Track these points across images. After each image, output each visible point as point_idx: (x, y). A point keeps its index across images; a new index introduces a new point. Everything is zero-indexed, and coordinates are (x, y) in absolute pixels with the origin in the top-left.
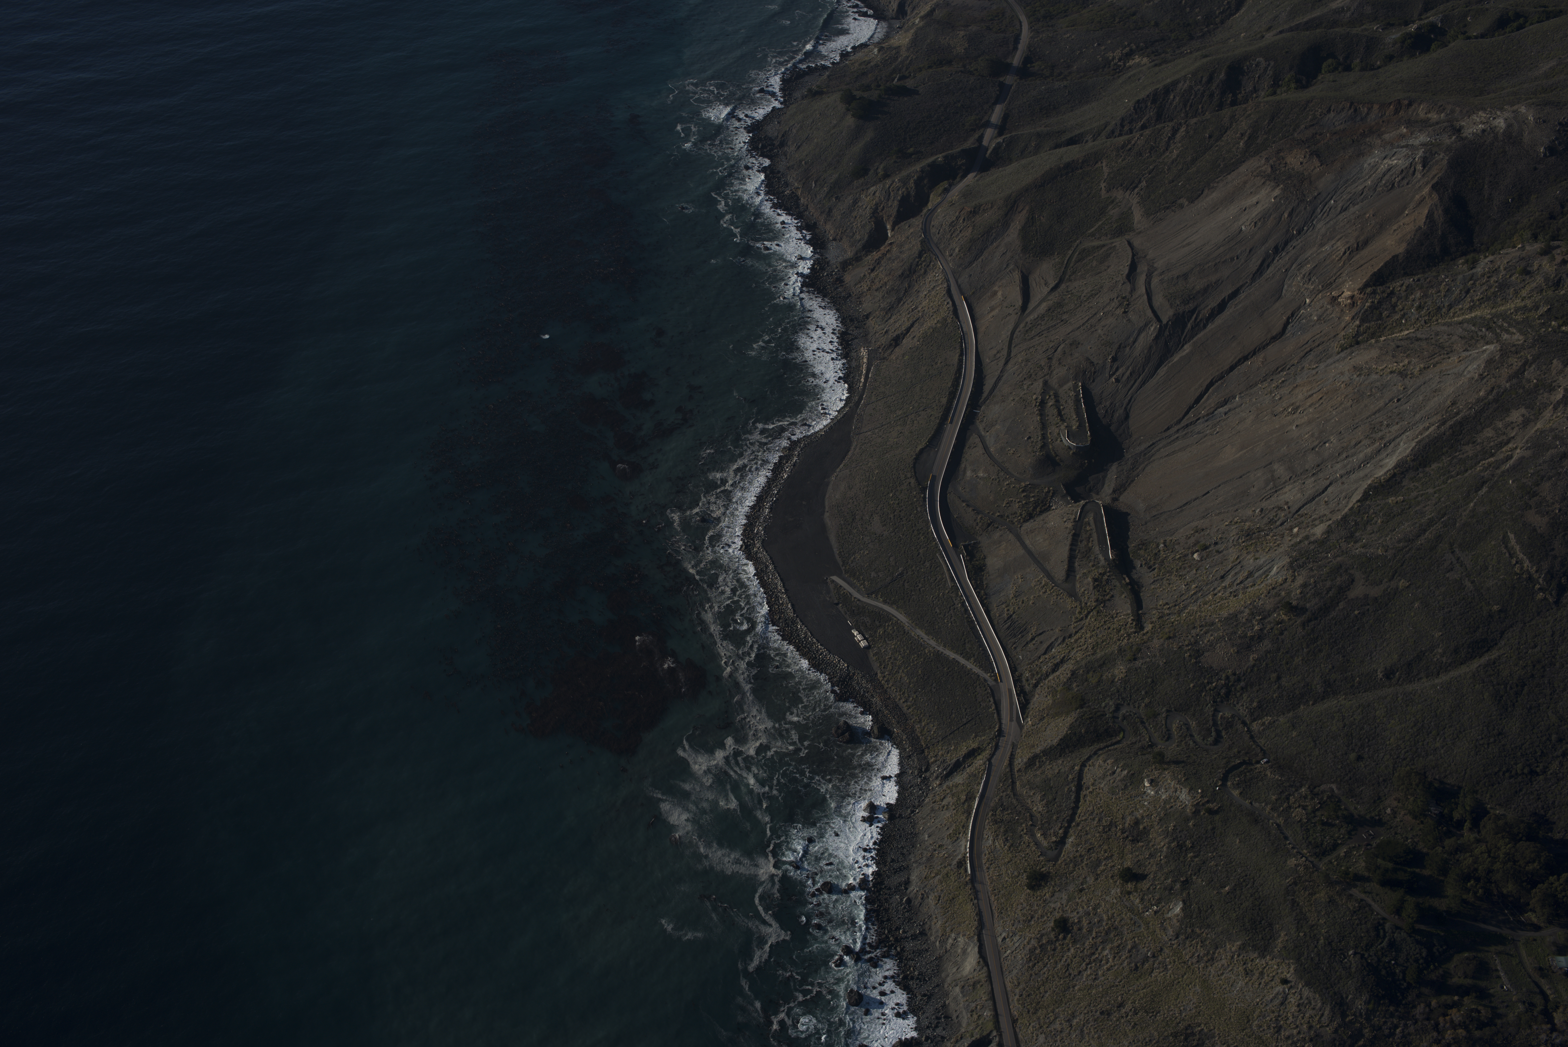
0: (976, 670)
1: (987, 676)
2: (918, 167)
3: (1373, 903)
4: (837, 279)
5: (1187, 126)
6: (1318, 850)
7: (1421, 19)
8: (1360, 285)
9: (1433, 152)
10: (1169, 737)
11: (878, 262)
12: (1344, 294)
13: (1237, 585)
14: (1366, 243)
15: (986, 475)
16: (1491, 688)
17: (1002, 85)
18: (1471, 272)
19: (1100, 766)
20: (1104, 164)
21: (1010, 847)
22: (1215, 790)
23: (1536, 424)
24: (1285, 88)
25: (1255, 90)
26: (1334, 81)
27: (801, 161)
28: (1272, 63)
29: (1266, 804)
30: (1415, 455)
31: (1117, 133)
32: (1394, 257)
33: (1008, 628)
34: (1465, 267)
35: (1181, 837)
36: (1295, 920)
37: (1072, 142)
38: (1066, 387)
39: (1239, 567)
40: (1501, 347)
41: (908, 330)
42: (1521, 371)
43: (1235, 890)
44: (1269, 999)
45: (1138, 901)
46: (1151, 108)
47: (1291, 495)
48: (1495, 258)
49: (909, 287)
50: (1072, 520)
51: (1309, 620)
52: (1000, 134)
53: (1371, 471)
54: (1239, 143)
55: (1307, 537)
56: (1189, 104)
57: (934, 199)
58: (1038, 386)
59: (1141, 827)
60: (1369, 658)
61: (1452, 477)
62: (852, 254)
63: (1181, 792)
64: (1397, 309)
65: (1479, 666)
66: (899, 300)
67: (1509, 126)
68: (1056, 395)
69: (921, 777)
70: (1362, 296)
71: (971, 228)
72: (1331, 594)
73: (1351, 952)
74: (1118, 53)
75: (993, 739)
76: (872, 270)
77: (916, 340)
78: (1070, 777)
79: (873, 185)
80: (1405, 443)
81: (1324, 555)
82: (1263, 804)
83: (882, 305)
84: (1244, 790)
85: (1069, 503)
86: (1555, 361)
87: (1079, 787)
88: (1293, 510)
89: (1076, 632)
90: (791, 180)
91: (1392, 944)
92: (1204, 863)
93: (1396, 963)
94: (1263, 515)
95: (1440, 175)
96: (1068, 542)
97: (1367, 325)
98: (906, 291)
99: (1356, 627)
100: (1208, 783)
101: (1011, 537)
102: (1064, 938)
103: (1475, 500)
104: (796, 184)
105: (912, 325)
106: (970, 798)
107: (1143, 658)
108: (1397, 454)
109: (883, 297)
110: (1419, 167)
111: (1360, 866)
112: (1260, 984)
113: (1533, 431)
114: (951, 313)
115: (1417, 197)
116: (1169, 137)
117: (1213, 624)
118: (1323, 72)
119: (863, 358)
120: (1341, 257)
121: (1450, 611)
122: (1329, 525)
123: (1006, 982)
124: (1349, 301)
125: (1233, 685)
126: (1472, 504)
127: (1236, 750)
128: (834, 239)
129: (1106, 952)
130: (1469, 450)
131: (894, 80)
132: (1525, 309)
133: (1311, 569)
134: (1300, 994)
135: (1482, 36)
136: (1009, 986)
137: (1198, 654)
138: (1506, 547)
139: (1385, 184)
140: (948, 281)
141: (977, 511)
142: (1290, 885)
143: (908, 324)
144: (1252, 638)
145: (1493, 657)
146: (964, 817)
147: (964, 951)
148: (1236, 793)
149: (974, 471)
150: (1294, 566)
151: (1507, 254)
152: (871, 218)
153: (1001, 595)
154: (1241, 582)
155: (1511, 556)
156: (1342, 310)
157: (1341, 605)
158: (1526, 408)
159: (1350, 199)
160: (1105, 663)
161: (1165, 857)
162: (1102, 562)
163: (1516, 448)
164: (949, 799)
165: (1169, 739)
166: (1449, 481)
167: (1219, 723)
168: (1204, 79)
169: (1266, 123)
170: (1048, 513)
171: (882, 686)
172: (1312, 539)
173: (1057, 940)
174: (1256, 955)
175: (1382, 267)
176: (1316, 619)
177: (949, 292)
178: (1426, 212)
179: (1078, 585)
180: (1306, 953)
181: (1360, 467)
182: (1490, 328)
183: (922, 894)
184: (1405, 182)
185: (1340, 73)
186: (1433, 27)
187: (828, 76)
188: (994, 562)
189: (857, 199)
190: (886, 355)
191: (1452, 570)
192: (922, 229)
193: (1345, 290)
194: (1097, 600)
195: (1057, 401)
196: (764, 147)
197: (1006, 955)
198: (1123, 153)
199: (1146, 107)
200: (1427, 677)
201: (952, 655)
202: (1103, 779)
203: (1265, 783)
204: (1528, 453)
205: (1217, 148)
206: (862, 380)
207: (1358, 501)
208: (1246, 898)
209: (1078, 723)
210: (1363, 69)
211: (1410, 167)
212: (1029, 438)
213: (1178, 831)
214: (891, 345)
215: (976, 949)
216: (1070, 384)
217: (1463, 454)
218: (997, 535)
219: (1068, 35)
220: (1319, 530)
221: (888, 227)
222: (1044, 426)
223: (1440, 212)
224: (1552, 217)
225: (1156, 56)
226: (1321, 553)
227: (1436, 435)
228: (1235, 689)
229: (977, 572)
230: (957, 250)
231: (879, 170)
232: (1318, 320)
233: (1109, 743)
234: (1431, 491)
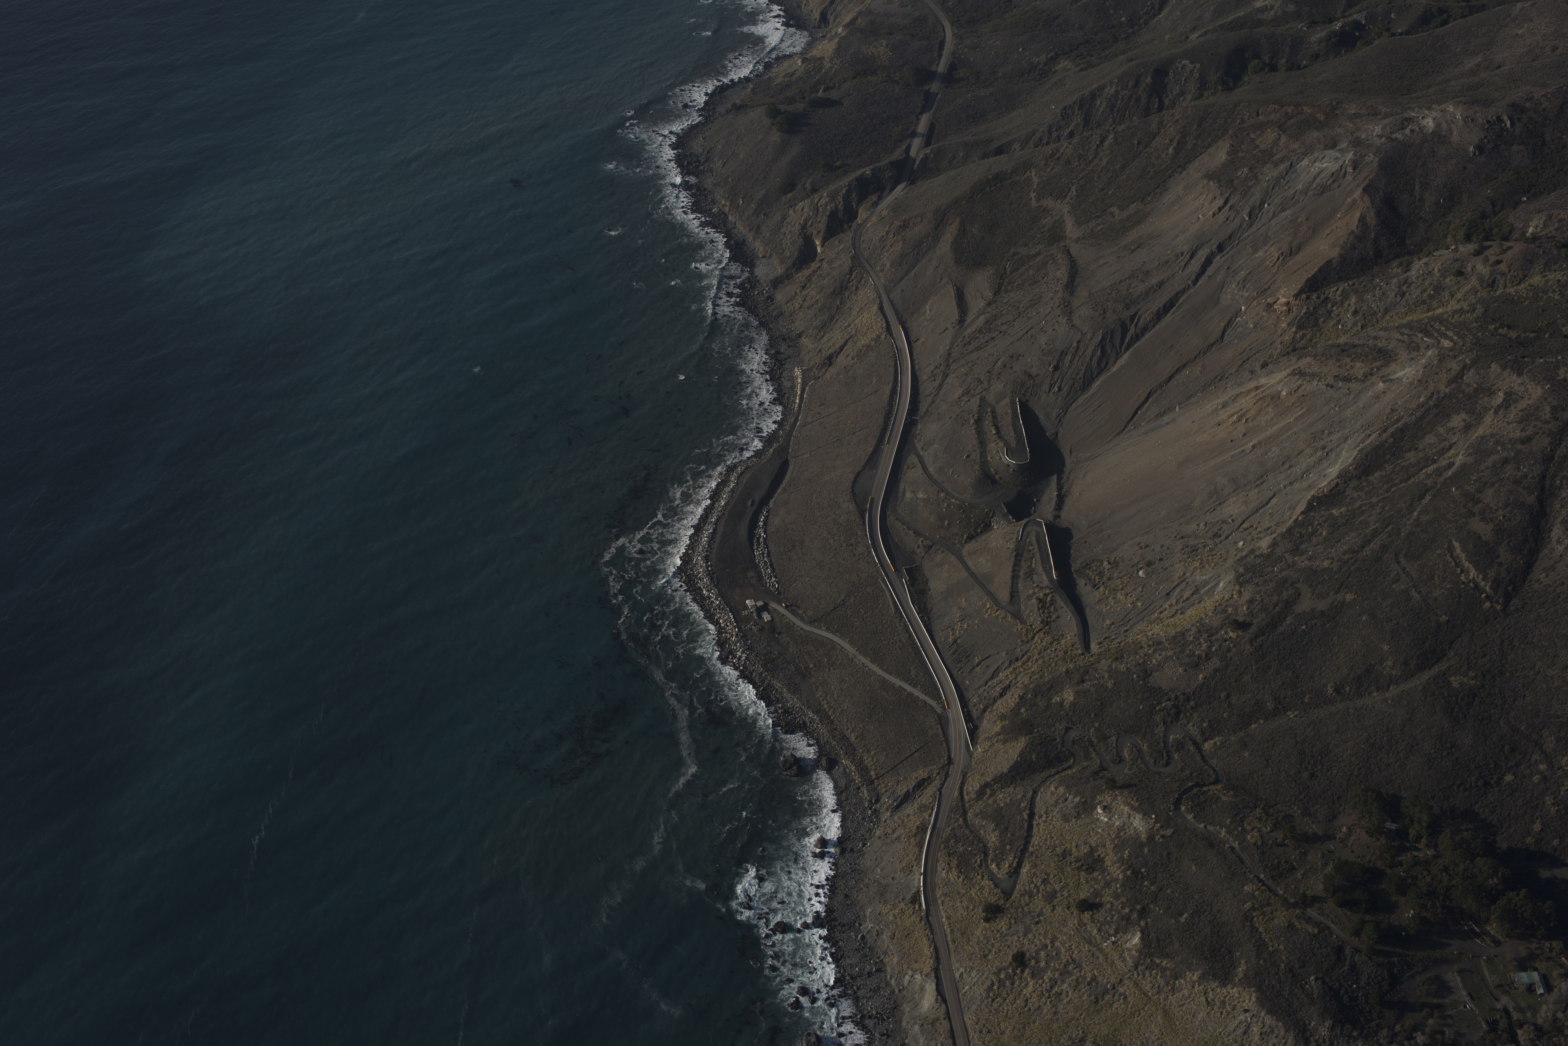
0: (923, 697)
1: (933, 703)
2: (845, 181)
3: (1332, 926)
4: (768, 298)
5: (1116, 133)
6: (1275, 873)
7: (1345, 17)
8: (1296, 291)
9: (1363, 154)
10: (1120, 760)
11: (809, 279)
12: (1279, 301)
13: (1183, 602)
14: (1299, 248)
15: (925, 496)
16: (1443, 700)
17: (927, 94)
18: (1405, 275)
19: (1052, 793)
20: (1033, 174)
21: (964, 880)
22: (1168, 815)
23: (1477, 429)
24: (1212, 91)
25: (1182, 93)
26: (1260, 83)
27: (727, 178)
28: (1198, 66)
29: (1221, 828)
30: (1357, 464)
31: (1045, 141)
32: (1327, 262)
33: (954, 653)
34: (1399, 270)
35: (1136, 864)
36: (1255, 947)
37: (999, 151)
38: (1003, 403)
39: (1184, 583)
40: (1439, 352)
41: (841, 348)
42: (1460, 375)
43: (1193, 917)
44: (1232, 1029)
45: (1095, 931)
46: (1078, 114)
47: (1234, 507)
48: (1429, 260)
49: (841, 304)
50: (1014, 540)
51: (1257, 637)
52: (928, 143)
53: (1314, 481)
54: (1168, 149)
55: (1252, 551)
56: (1116, 109)
57: (862, 214)
58: (975, 402)
59: (1096, 854)
60: (1318, 673)
61: (1395, 485)
62: (783, 271)
63: (1135, 818)
64: (1333, 315)
65: (1429, 679)
66: (832, 318)
67: (1438, 125)
68: (993, 411)
69: (871, 809)
70: (1297, 302)
71: (901, 243)
72: (1277, 609)
73: (1312, 978)
74: (1043, 58)
75: (943, 767)
76: (804, 287)
77: (850, 358)
78: (1023, 805)
79: (801, 201)
80: (1347, 452)
81: (1270, 569)
82: (1218, 828)
83: (815, 324)
84: (1198, 813)
85: (1011, 523)
86: (1493, 365)
87: (1032, 815)
88: (1237, 523)
89: (1023, 656)
90: (718, 197)
91: (1353, 967)
92: (1161, 890)
93: (1357, 987)
94: (1207, 529)
95: (1370, 177)
96: (1011, 564)
97: (1304, 332)
98: (838, 308)
99: (1304, 642)
100: (1162, 808)
101: (953, 559)
102: (1022, 972)
103: (1419, 509)
104: (723, 202)
105: (845, 344)
106: (922, 829)
107: (1090, 680)
108: (1339, 464)
109: (815, 315)
110: (1350, 170)
111: (1317, 887)
112: (1222, 1013)
113: (1474, 437)
114: (884, 330)
115: (1349, 200)
116: (1098, 145)
117: (1160, 643)
118: (1249, 73)
119: (797, 379)
120: (1275, 264)
121: (1398, 623)
122: (1274, 539)
123: (965, 1019)
124: (1284, 308)
125: (1182, 705)
126: (1416, 513)
127: (1188, 772)
128: (764, 257)
129: (1065, 986)
130: (1411, 457)
131: (818, 91)
132: (1461, 311)
133: (1257, 584)
134: (1263, 1023)
135: (1408, 33)
136: (969, 1023)
137: (1146, 673)
138: (1452, 556)
139: (1316, 188)
140: (880, 297)
141: (917, 533)
142: (1249, 911)
143: (842, 342)
144: (1199, 657)
145: (1443, 668)
146: (916, 850)
147: (922, 989)
148: (1190, 817)
149: (913, 492)
150: (1241, 581)
151: (1441, 256)
152: (800, 234)
153: (946, 619)
154: (1187, 599)
155: (1457, 565)
156: (1278, 317)
157: (1289, 620)
158: (1467, 413)
159: (1281, 204)
160: (1054, 686)
161: (1122, 886)
162: (1046, 582)
163: (1458, 454)
164: (900, 831)
165: (1121, 761)
166: (1393, 490)
167: (1170, 744)
168: (1131, 84)
169: (1194, 128)
170: (989, 533)
171: (829, 717)
172: (1258, 553)
173: (1015, 974)
174: (1216, 984)
175: (1316, 272)
176: (1263, 635)
177: (881, 308)
178: (1358, 215)
179: (1023, 607)
180: (1267, 981)
181: (1302, 477)
182: (1428, 332)
183: (877, 931)
184: (1336, 184)
185: (1266, 73)
186: (1357, 25)
187: (752, 90)
188: (937, 585)
189: (785, 215)
190: (820, 374)
191: (1398, 580)
192: (852, 245)
193: (1280, 297)
194: (1042, 622)
195: (994, 417)
196: (689, 164)
197: (964, 991)
198: (1052, 162)
199: (1073, 113)
200: (1378, 691)
201: (898, 683)
202: (1056, 806)
203: (1219, 806)
204: (1470, 460)
205: (1146, 155)
206: (797, 401)
207: (1302, 513)
208: (1205, 925)
209: (1028, 749)
210: (1289, 69)
211: (1341, 170)
212: (968, 456)
213: (1133, 858)
214: (825, 364)
215: (934, 987)
216: (1007, 400)
217: (1406, 461)
218: (939, 557)
219: (992, 41)
220: (1264, 544)
221: (818, 243)
222: (982, 443)
223: (1372, 215)
224: (1484, 216)
225: (1080, 59)
226: (1267, 567)
227: (1377, 443)
228: (1186, 708)
229: (920, 595)
230: (888, 266)
231: (807, 185)
232: (1255, 327)
233: (1060, 768)
234: (1374, 500)
